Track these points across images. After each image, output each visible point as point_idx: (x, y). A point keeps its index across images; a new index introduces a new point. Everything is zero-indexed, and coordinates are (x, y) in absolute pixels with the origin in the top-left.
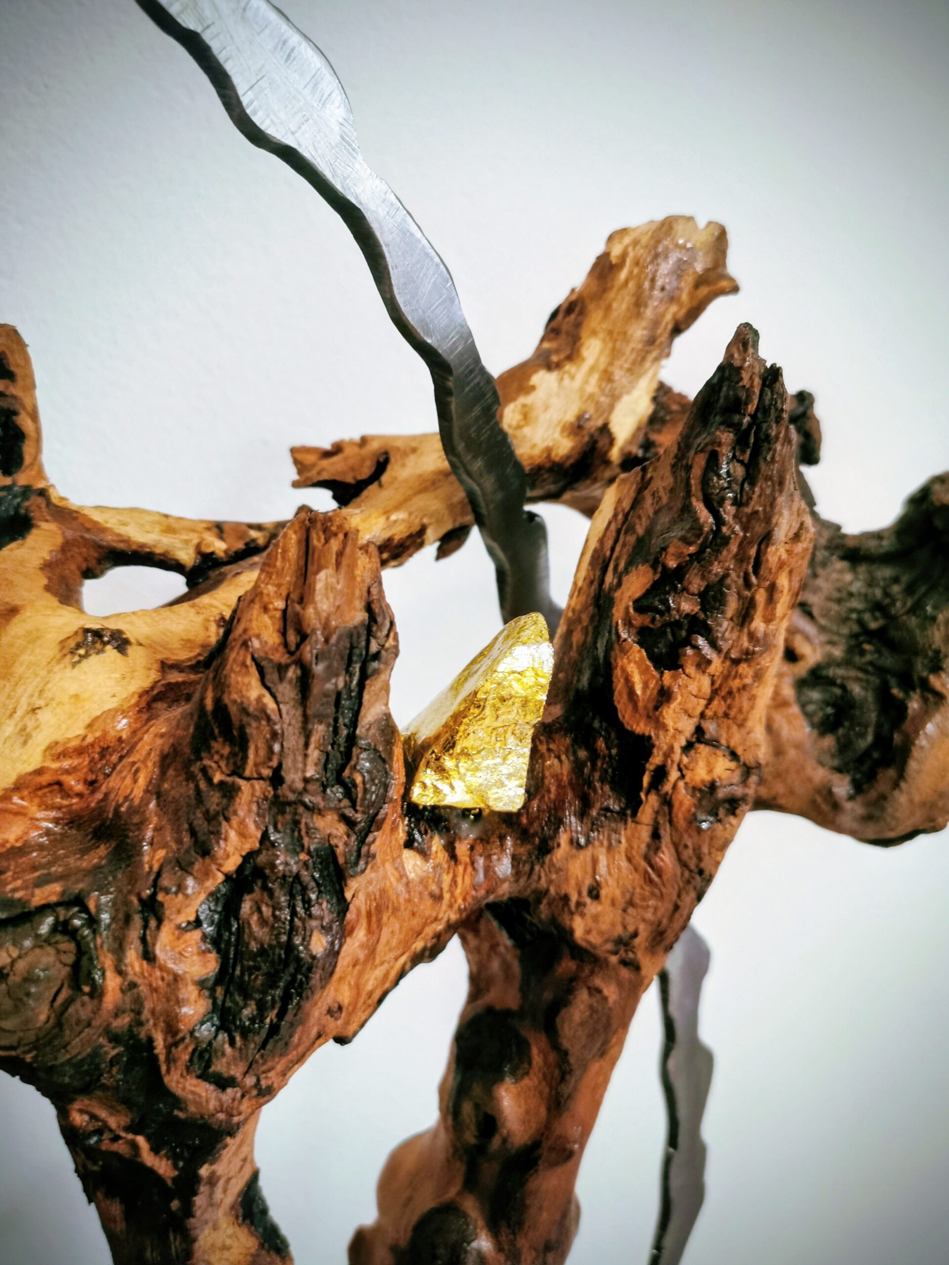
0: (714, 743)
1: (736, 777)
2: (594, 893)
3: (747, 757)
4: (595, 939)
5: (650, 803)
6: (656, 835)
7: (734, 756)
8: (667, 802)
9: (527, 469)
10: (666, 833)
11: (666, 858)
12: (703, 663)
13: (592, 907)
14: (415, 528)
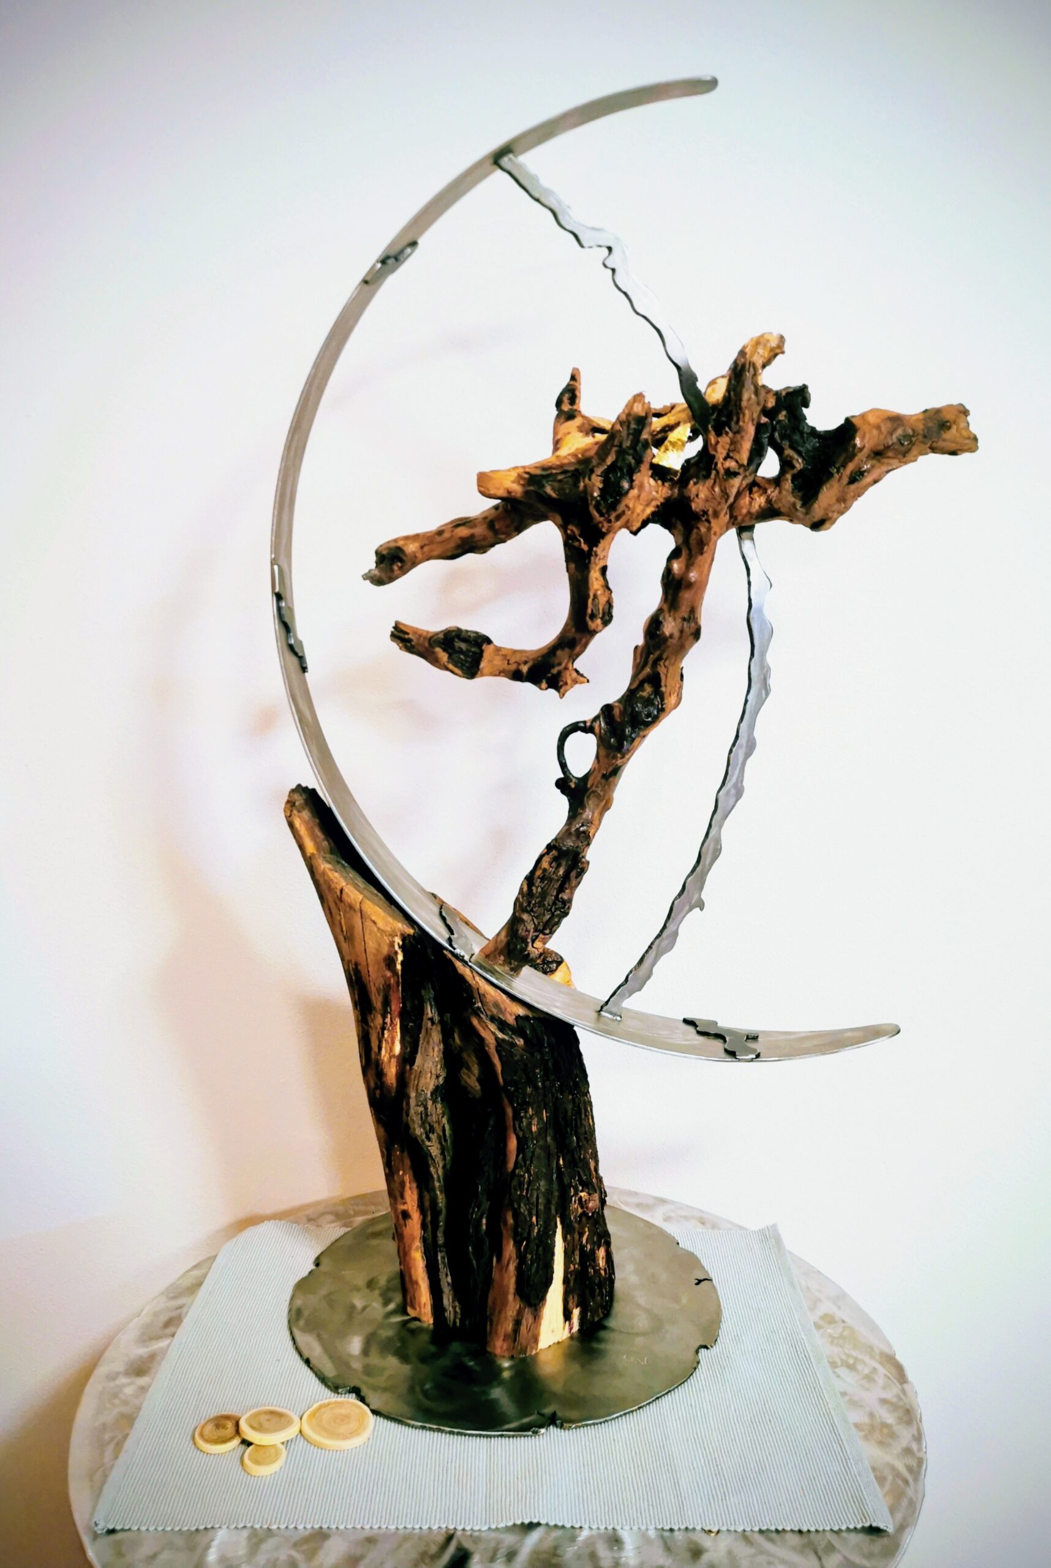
0: (732, 458)
1: (737, 467)
2: (697, 496)
3: (740, 462)
4: (698, 510)
5: (714, 472)
6: (715, 482)
7: (737, 462)
8: (718, 472)
9: (710, 405)
10: (718, 481)
11: (717, 489)
12: (727, 433)
13: (696, 499)
14: (677, 422)
